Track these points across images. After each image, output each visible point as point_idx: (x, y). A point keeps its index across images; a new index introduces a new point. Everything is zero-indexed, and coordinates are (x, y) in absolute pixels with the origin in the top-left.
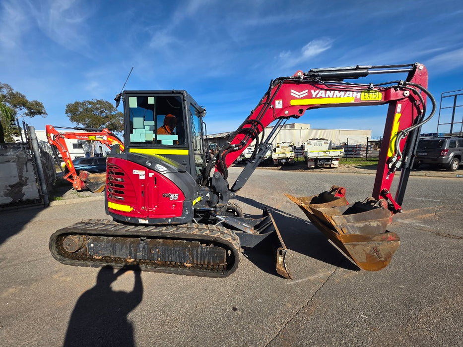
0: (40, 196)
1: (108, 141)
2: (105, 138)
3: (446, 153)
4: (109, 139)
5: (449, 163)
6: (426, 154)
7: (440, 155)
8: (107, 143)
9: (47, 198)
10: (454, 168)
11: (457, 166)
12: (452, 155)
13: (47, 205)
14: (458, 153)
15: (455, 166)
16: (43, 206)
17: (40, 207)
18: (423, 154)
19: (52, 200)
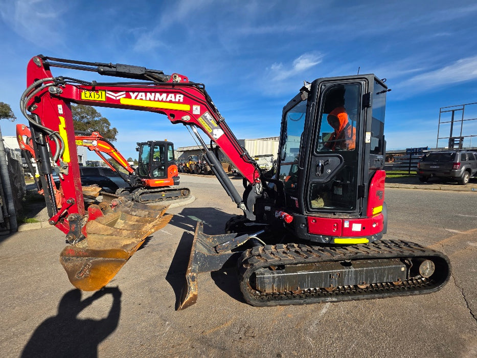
0: (5, 218)
1: (98, 147)
2: (95, 143)
3: (458, 166)
4: (99, 144)
5: (461, 177)
6: (438, 167)
7: (453, 169)
8: (97, 149)
9: (15, 221)
10: (466, 182)
11: (467, 180)
12: (463, 168)
13: (13, 231)
14: (469, 166)
15: (466, 180)
16: (9, 232)
17: (5, 233)
18: (435, 167)
19: (21, 222)
